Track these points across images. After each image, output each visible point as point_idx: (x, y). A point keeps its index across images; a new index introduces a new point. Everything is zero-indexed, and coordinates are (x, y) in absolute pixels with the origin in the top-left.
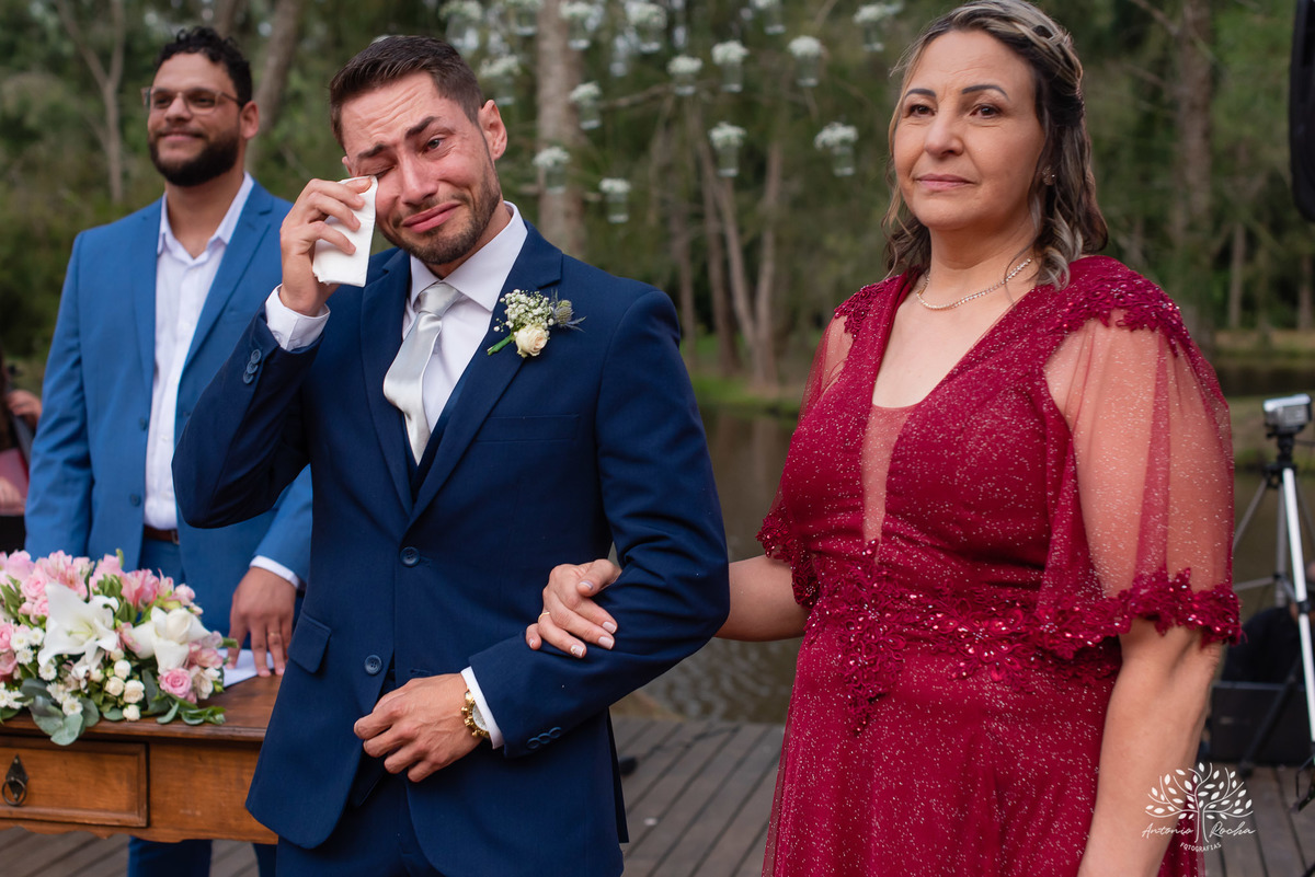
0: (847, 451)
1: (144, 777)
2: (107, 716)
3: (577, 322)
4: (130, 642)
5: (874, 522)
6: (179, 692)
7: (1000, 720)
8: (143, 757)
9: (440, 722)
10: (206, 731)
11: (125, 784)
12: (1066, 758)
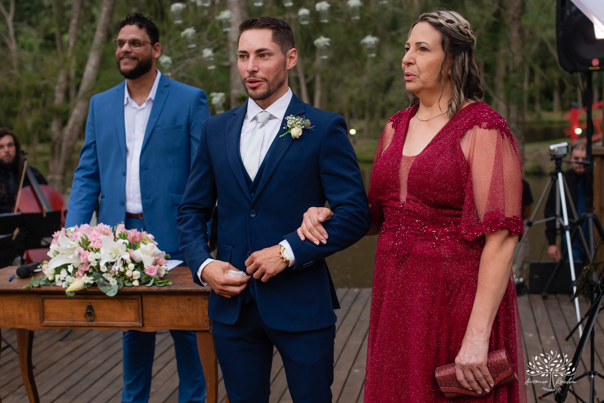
0: (394, 171)
1: (140, 308)
2: (126, 285)
3: (312, 127)
4: (133, 256)
5: (404, 196)
6: (153, 274)
7: (447, 261)
8: (140, 300)
9: (270, 258)
10: (166, 288)
11: (133, 311)
12: (469, 273)
